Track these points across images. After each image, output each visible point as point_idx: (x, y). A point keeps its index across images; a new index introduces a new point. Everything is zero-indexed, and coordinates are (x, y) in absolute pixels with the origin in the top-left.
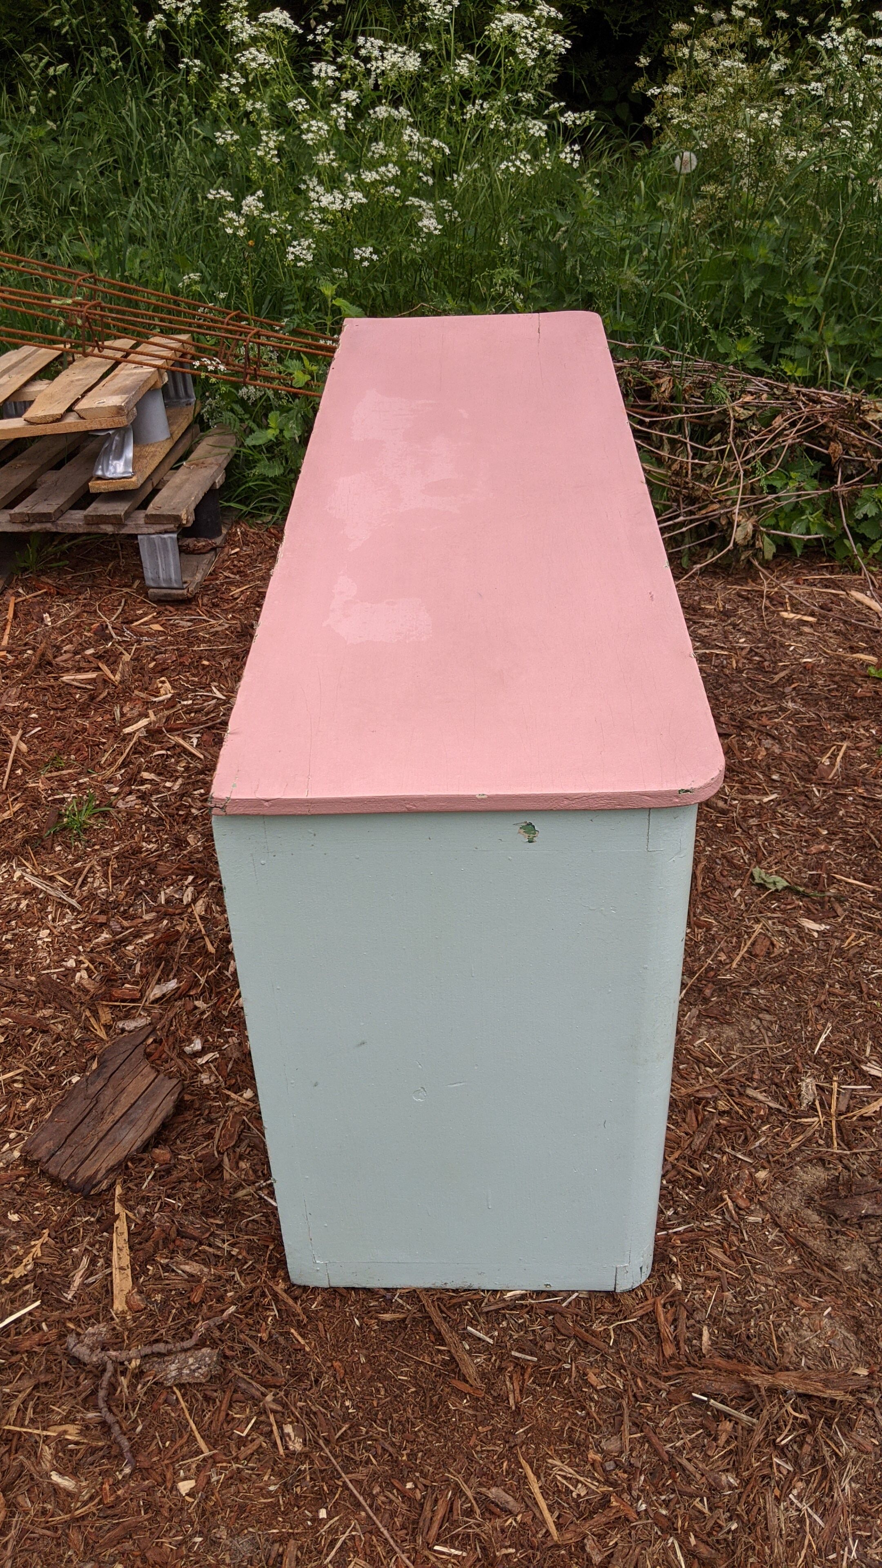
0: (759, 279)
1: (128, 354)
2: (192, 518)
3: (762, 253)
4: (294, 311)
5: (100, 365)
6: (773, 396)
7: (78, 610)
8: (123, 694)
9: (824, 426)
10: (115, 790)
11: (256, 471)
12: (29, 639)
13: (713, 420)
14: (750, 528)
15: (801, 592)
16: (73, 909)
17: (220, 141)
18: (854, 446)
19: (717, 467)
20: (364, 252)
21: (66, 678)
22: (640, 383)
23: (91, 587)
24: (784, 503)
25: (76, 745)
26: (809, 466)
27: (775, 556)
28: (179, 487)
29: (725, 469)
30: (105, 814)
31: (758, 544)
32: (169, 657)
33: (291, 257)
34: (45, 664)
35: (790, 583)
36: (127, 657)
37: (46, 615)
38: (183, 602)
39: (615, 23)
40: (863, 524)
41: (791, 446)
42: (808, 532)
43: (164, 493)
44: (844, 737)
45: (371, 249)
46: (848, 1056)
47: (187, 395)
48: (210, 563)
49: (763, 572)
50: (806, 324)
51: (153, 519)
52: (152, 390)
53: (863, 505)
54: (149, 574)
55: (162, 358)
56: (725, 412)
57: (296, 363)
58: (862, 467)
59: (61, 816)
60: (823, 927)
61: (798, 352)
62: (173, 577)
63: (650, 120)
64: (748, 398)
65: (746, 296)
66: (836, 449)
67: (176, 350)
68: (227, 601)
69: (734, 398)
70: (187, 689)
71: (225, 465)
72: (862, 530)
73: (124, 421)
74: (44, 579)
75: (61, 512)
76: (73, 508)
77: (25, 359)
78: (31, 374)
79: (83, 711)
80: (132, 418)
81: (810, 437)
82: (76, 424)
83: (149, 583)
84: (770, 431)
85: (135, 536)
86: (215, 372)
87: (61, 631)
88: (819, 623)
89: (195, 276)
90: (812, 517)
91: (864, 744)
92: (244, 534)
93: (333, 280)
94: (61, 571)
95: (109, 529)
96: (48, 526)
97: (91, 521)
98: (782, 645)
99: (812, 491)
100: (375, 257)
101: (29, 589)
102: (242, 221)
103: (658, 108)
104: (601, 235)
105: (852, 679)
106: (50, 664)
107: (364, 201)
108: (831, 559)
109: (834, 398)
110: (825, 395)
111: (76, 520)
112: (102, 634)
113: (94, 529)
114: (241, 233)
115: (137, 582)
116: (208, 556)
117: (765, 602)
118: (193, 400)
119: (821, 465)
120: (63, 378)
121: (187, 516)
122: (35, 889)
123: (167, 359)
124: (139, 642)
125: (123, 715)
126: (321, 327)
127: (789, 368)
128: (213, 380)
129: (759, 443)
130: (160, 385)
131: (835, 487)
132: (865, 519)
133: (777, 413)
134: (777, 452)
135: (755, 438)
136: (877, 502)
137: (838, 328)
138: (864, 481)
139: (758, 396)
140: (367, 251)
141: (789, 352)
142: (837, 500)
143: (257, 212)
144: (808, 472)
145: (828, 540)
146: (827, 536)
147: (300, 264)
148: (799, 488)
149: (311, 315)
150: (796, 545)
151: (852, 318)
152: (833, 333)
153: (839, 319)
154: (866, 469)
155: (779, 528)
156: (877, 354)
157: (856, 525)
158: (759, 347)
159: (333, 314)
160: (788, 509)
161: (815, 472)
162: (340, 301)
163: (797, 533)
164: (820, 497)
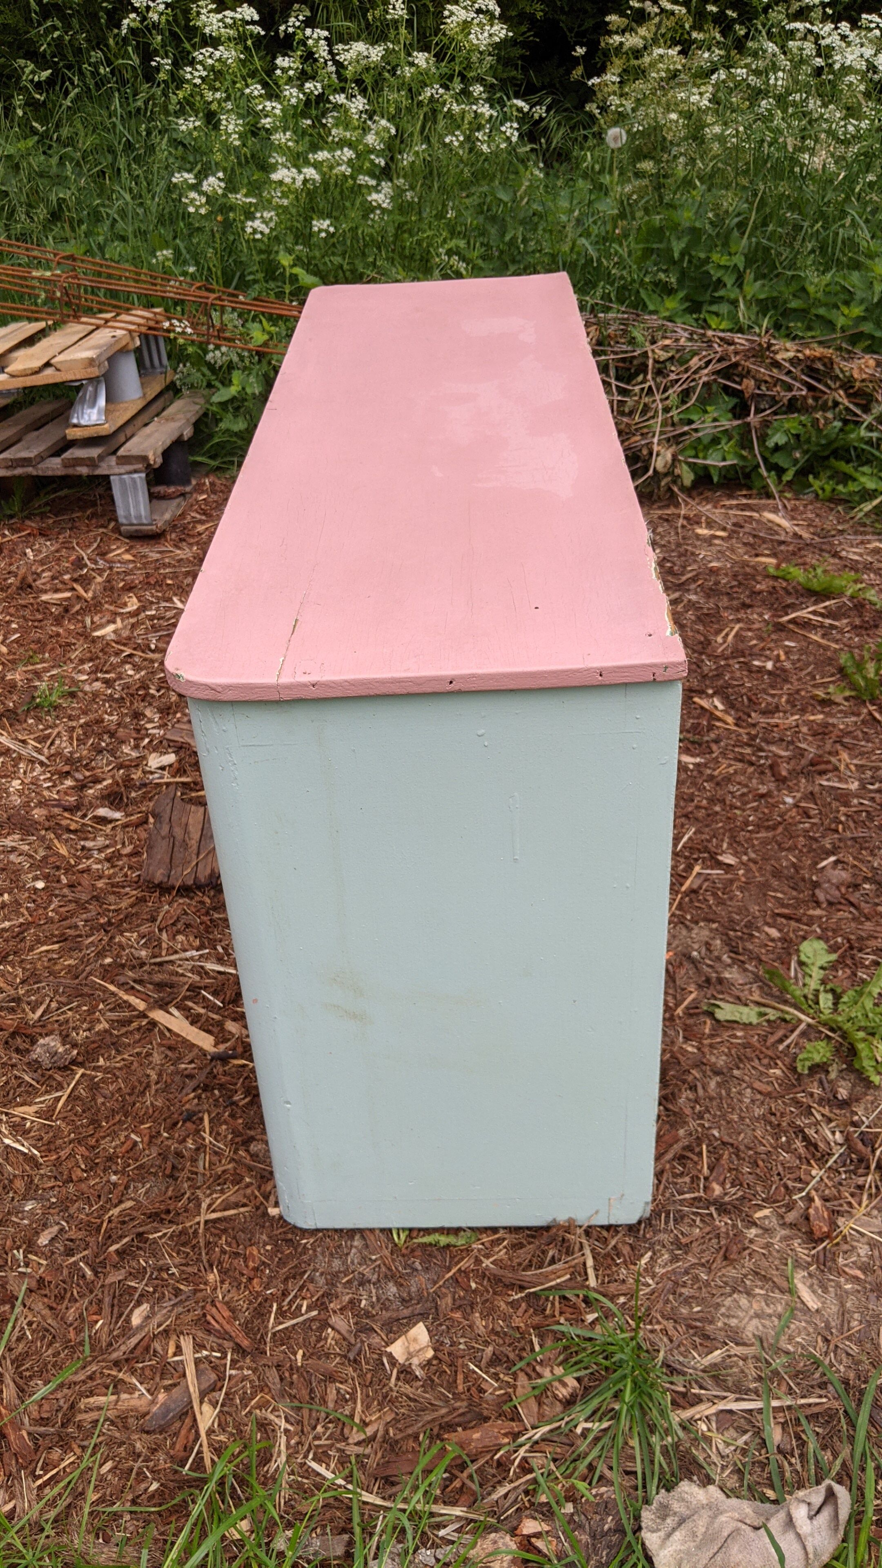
0: (686, 240)
1: (106, 322)
2: (159, 461)
3: (686, 217)
4: (255, 281)
6: (691, 339)
7: (57, 546)
8: (94, 607)
9: (736, 365)
10: (85, 677)
11: (223, 425)
12: (13, 568)
13: (635, 362)
14: (669, 457)
15: (717, 514)
16: (42, 764)
17: (184, 128)
18: (766, 382)
19: (638, 402)
20: (322, 225)
21: (45, 597)
23: (71, 529)
24: (700, 434)
25: (49, 647)
26: (724, 402)
27: (693, 483)
28: (149, 436)
29: (645, 405)
30: (73, 695)
31: (677, 472)
32: (137, 578)
33: (249, 230)
34: (25, 586)
35: (709, 507)
36: (99, 579)
37: (28, 551)
38: (153, 537)
39: (571, 30)
40: (777, 455)
41: (706, 384)
42: (724, 459)
43: (135, 440)
44: (739, 621)
45: (328, 222)
46: (706, 850)
47: (162, 365)
48: (179, 505)
49: (681, 497)
50: (729, 280)
51: (125, 460)
52: (123, 351)
53: (774, 435)
54: (121, 512)
55: (136, 324)
56: (645, 355)
57: (256, 325)
58: (774, 401)
59: (33, 698)
60: (698, 760)
61: (724, 308)
62: (143, 513)
63: (592, 107)
64: (667, 342)
65: (676, 257)
66: (748, 385)
67: (148, 319)
68: (193, 536)
69: (653, 342)
70: (152, 603)
71: (193, 420)
72: (773, 459)
73: (95, 372)
74: (28, 523)
75: (41, 458)
76: (53, 455)
78: (16, 342)
79: (58, 621)
80: (103, 371)
81: (725, 373)
82: (53, 376)
83: (122, 520)
84: (686, 370)
85: (107, 478)
86: (184, 333)
87: (42, 563)
88: (730, 537)
89: (166, 252)
90: (726, 446)
91: (756, 626)
92: (212, 484)
93: (289, 252)
94: (43, 516)
95: (84, 471)
96: (30, 470)
97: (67, 464)
98: (693, 554)
99: (727, 423)
100: (332, 229)
101: (13, 531)
102: (204, 200)
103: (599, 95)
104: (540, 209)
105: (753, 577)
106: (30, 586)
107: (317, 177)
108: (750, 488)
109: (746, 340)
110: (739, 338)
111: (54, 466)
112: (79, 563)
113: (70, 471)
114: (203, 211)
115: (112, 524)
116: (177, 501)
117: (681, 521)
118: (168, 369)
119: (735, 400)
120: (42, 344)
121: (155, 459)
122: (9, 750)
123: (139, 325)
124: (111, 568)
125: (92, 622)
126: (280, 295)
127: (713, 322)
128: (181, 341)
129: (677, 381)
130: (131, 347)
131: (749, 419)
132: (777, 448)
133: (695, 353)
134: (694, 389)
135: (673, 376)
136: (787, 432)
137: (759, 283)
138: (775, 413)
139: (677, 340)
140: (325, 224)
141: (714, 308)
142: (750, 431)
143: (220, 192)
144: (724, 406)
145: (743, 468)
146: (741, 463)
147: (258, 236)
148: (715, 420)
149: (272, 285)
150: (712, 471)
151: (777, 276)
152: (754, 288)
153: (764, 276)
154: (777, 402)
155: (696, 457)
156: (794, 304)
157: (767, 455)
158: (687, 304)
159: (291, 283)
160: (706, 441)
161: (730, 406)
162: (297, 270)
163: (713, 461)
164: (734, 428)
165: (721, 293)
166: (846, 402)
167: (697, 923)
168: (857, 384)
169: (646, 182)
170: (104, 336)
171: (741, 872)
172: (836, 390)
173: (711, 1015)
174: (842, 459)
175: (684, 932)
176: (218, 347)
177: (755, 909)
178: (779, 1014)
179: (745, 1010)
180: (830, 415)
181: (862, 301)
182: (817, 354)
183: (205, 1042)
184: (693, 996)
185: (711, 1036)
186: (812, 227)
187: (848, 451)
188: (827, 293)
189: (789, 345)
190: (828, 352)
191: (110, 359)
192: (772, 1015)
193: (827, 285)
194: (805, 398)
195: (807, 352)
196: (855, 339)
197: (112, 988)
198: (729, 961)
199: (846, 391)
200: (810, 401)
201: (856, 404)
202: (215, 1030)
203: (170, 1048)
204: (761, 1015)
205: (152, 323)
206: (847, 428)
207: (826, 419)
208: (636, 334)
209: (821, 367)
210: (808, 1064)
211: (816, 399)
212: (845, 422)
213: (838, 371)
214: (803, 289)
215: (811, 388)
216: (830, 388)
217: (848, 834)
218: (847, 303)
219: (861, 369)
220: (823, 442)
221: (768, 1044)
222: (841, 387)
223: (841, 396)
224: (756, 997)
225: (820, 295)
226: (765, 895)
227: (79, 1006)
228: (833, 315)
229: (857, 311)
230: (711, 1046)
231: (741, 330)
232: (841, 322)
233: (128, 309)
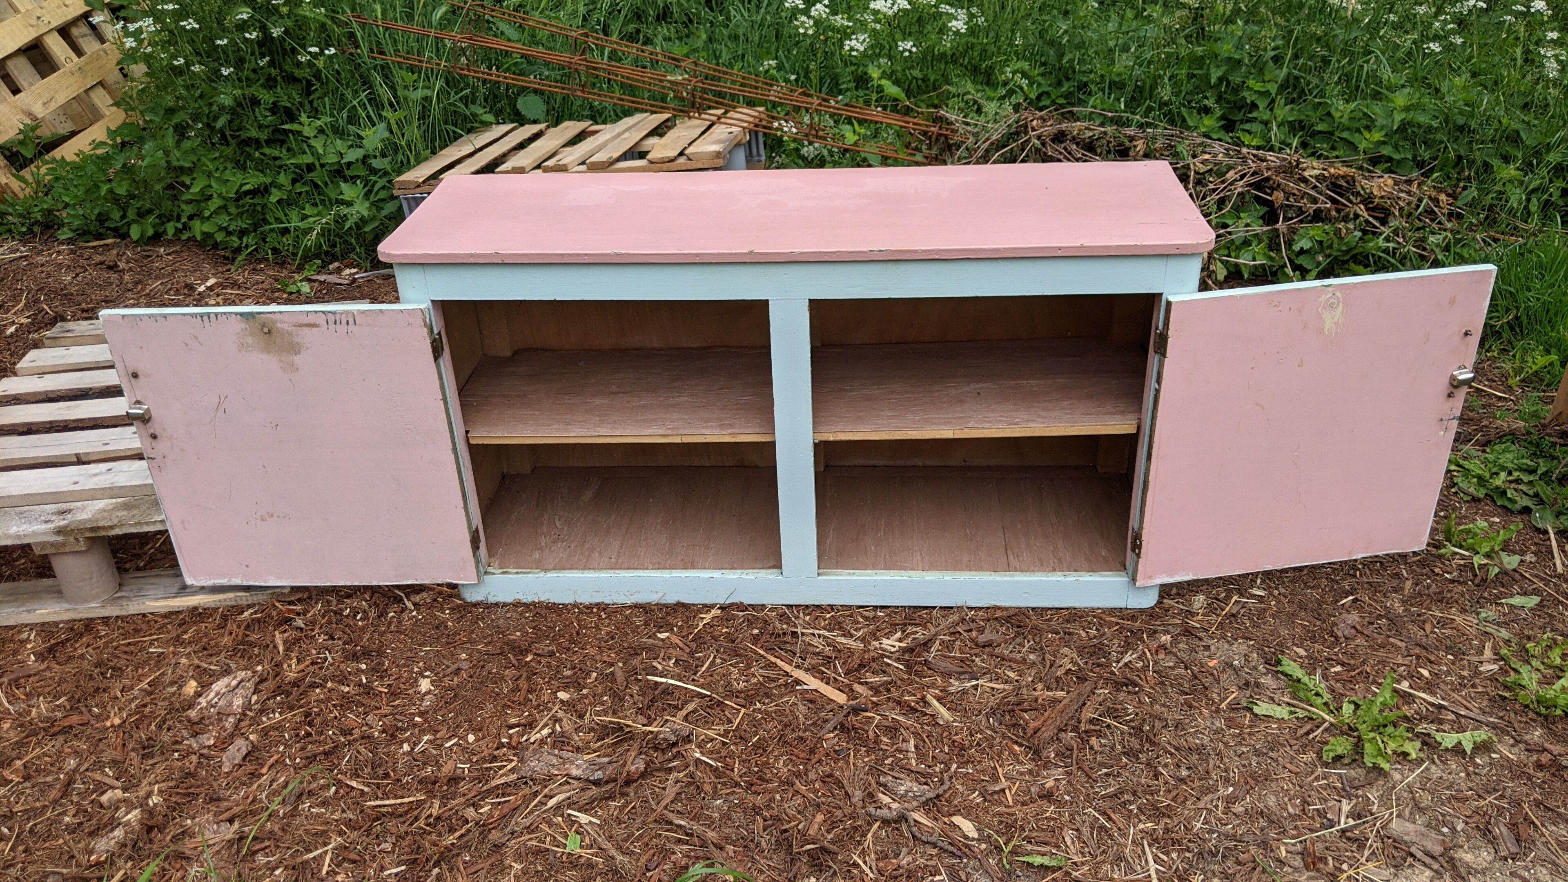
0: (1224, 68)
1: (719, 118)
3: (1226, 49)
4: (847, 90)
5: (698, 126)
6: (1227, 155)
9: (1268, 179)
18: (1294, 195)
20: (906, 45)
22: (1122, 144)
24: (1233, 237)
26: (1256, 210)
27: (1226, 278)
31: (1212, 267)
33: (847, 48)
40: (1301, 257)
41: (1240, 194)
42: (1254, 259)
45: (911, 43)
47: (759, 154)
50: (1262, 104)
52: (738, 145)
53: (1300, 240)
55: (745, 122)
56: (1187, 166)
57: (848, 127)
58: (1300, 211)
61: (1255, 127)
64: (1207, 157)
65: (1213, 81)
66: (1278, 197)
67: (755, 117)
69: (1194, 156)
72: (1300, 261)
73: (720, 163)
77: (639, 122)
78: (646, 132)
80: (725, 162)
81: (1258, 186)
82: (685, 164)
84: (1223, 182)
86: (789, 132)
89: (773, 63)
90: (1256, 248)
93: (879, 67)
99: (1258, 228)
100: (914, 49)
102: (812, 23)
107: (909, 7)
109: (1277, 158)
110: (1270, 156)
114: (810, 32)
118: (763, 158)
119: (1266, 209)
120: (671, 135)
123: (749, 123)
126: (867, 103)
127: (1246, 139)
128: (785, 138)
129: (1214, 190)
130: (744, 141)
131: (1277, 226)
132: (1302, 252)
133: (1230, 168)
134: (1229, 198)
135: (1211, 186)
136: (1312, 239)
137: (1288, 107)
138: (1301, 221)
139: (1216, 155)
140: (909, 45)
141: (1247, 126)
142: (1278, 236)
143: (824, 16)
144: (1255, 214)
145: (1270, 267)
146: (1269, 263)
147: (854, 53)
148: (1247, 225)
149: (861, 93)
150: (1243, 269)
151: (1305, 101)
152: (1283, 112)
153: (1293, 101)
154: (1303, 213)
155: (1229, 256)
156: (1320, 127)
157: (1293, 257)
158: (1223, 122)
159: (877, 92)
160: (1238, 243)
161: (1261, 214)
162: (884, 82)
163: (1244, 260)
164: (1264, 233)
165: (1254, 114)
166: (1366, 215)
167: (1236, 639)
168: (1376, 200)
169: (1185, 12)
170: (720, 132)
171: (1273, 603)
172: (1357, 204)
173: (1250, 710)
174: (1360, 263)
175: (1226, 646)
176: (811, 143)
177: (1284, 632)
178: (1307, 714)
179: (1279, 708)
180: (1351, 226)
181: (1382, 128)
182: (1341, 173)
183: (841, 698)
184: (1234, 695)
185: (1251, 726)
186: (1339, 61)
187: (1366, 257)
188: (1351, 119)
189: (1315, 164)
190: (1351, 171)
191: (729, 152)
192: (1301, 714)
193: (1352, 111)
194: (1329, 210)
195: (1332, 170)
196: (1375, 161)
197: (762, 652)
198: (1264, 670)
199: (1365, 205)
200: (1334, 213)
201: (1375, 218)
202: (847, 690)
203: (811, 701)
204: (1291, 713)
205: (757, 121)
206: (1366, 237)
207: (1347, 229)
208: (1180, 148)
209: (1344, 184)
210: (1332, 754)
211: (1338, 211)
212: (1365, 232)
213: (1359, 189)
214: (1329, 114)
215: (1334, 201)
216: (1351, 202)
217: (1365, 580)
218: (1368, 128)
219: (1380, 187)
220: (1344, 248)
221: (1298, 735)
222: (1361, 202)
223: (1361, 210)
224: (1287, 699)
225: (1344, 120)
226: (1293, 622)
227: (737, 663)
228: (1355, 138)
229: (1377, 136)
230: (1250, 734)
231: (1271, 149)
232: (1362, 145)
233: (735, 107)
